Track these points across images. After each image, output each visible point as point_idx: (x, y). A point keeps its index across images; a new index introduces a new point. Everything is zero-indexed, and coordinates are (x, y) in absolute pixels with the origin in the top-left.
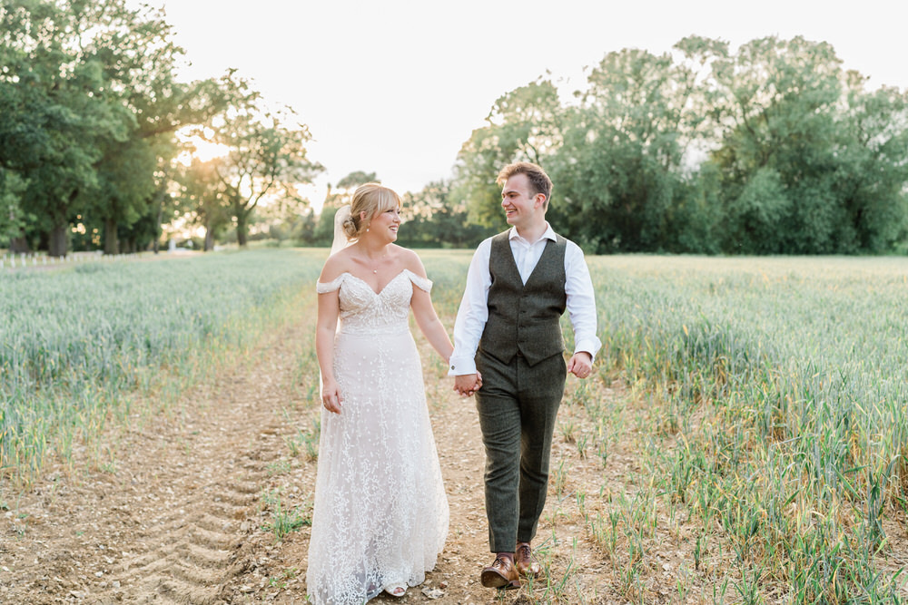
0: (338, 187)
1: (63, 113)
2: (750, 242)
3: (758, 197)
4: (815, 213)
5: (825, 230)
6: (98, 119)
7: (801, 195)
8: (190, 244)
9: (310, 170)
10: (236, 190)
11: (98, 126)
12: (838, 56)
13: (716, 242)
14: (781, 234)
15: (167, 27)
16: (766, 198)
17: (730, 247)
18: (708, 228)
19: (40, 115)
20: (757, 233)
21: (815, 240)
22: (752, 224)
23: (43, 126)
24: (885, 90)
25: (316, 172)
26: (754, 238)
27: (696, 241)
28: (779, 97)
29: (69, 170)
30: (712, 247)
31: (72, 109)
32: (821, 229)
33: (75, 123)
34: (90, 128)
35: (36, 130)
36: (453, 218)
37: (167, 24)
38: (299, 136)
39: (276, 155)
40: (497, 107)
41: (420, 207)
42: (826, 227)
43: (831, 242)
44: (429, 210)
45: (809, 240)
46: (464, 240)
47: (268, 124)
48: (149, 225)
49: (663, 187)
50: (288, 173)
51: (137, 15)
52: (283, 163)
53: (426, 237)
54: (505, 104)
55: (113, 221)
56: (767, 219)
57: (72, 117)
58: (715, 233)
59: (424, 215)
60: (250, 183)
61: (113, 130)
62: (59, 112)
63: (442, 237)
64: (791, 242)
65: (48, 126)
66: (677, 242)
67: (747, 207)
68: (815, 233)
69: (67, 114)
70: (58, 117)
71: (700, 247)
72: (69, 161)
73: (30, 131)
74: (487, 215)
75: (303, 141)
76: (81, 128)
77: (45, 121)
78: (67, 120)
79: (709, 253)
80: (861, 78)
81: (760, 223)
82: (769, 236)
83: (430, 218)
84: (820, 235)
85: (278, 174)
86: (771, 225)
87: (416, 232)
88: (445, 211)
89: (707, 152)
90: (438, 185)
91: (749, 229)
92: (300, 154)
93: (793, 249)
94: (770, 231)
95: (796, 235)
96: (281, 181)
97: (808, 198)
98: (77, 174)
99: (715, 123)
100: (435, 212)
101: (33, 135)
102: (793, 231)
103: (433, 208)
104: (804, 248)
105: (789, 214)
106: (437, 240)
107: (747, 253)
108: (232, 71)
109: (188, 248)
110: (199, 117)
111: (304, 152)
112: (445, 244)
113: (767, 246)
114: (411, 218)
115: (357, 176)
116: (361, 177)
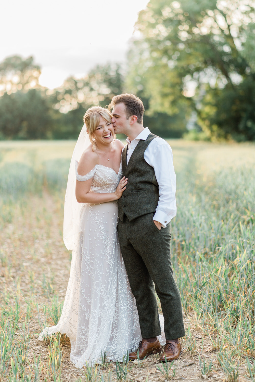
41: (85, 94)
59: (89, 103)
90: (104, 68)
116: (18, 62)
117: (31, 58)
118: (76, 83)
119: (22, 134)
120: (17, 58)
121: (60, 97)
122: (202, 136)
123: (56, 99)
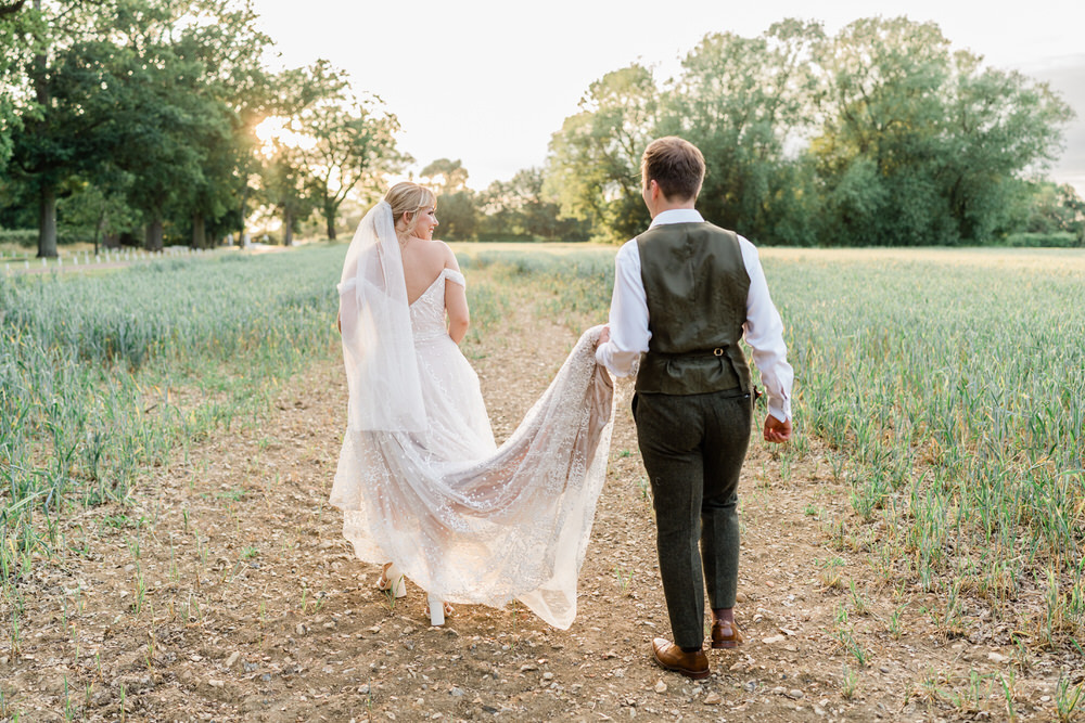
0: (421, 176)
1: (176, 113)
2: (847, 233)
3: (855, 187)
4: (913, 202)
5: (923, 219)
6: (208, 118)
7: (900, 183)
8: (266, 238)
9: (399, 162)
10: (325, 183)
11: (209, 125)
12: (945, 36)
13: (813, 233)
14: (879, 225)
15: (254, 16)
16: (862, 187)
17: (828, 239)
18: (806, 219)
19: (157, 115)
20: (854, 224)
21: (913, 230)
22: (850, 215)
23: (160, 126)
24: (990, 75)
25: (406, 163)
26: (851, 229)
27: (792, 232)
28: (882, 82)
29: (179, 168)
30: (807, 238)
31: (183, 108)
32: (920, 219)
33: (189, 123)
34: (201, 127)
35: (154, 131)
36: (545, 209)
37: (254, 13)
38: (387, 126)
39: (365, 147)
40: (591, 94)
41: (510, 197)
42: (924, 216)
43: (931, 232)
44: (518, 201)
45: (908, 230)
46: (556, 233)
47: (356, 115)
48: (233, 219)
49: (758, 177)
50: (377, 165)
51: (226, 6)
52: (373, 155)
53: (517, 230)
54: (597, 89)
55: (201, 215)
56: (863, 209)
57: (185, 117)
58: (813, 224)
59: (513, 206)
60: (339, 175)
61: (220, 129)
62: (173, 113)
63: (534, 230)
64: (889, 233)
65: (163, 126)
66: (773, 234)
67: (844, 198)
68: (914, 222)
69: (180, 114)
70: (171, 117)
71: (796, 239)
72: (180, 158)
73: (149, 132)
74: (581, 206)
75: (392, 131)
76: (193, 127)
77: (160, 122)
78: (181, 120)
79: (805, 244)
80: (973, 59)
81: (858, 214)
82: (867, 226)
83: (520, 209)
84: (917, 224)
85: (367, 166)
86: (868, 215)
87: (505, 225)
88: (536, 201)
89: (807, 139)
90: (528, 173)
91: (847, 220)
92: (388, 145)
93: (891, 241)
94: (867, 222)
95: (894, 226)
96: (370, 173)
97: (906, 186)
98: (186, 170)
99: (816, 108)
100: (525, 202)
101: (152, 136)
102: (891, 221)
103: (524, 199)
104: (903, 238)
105: (885, 204)
106: (528, 233)
107: (843, 244)
108: (321, 62)
109: (264, 242)
110: (288, 108)
111: (394, 143)
112: (537, 237)
113: (864, 237)
114: (500, 209)
115: (441, 164)
116: (446, 165)
117: (459, 162)
118: (501, 187)
119: (449, 235)
120: (446, 161)
121: (485, 201)
122: (605, 239)
123: (482, 203)
